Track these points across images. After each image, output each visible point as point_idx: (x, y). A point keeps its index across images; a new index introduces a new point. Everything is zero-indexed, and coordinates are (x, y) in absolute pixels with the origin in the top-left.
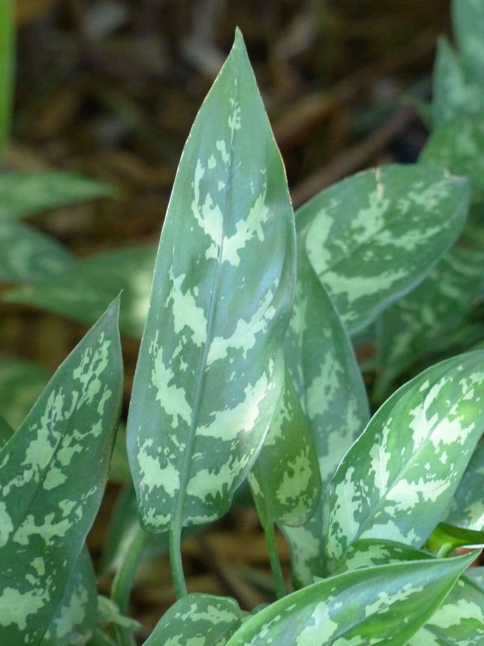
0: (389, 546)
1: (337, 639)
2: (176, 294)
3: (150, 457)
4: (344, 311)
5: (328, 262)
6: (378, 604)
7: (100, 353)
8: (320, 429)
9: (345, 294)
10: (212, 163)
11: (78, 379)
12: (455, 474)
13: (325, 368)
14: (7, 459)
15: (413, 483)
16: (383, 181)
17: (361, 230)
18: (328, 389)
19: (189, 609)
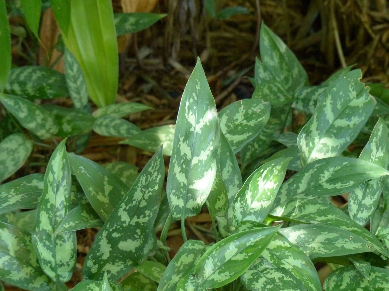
0: (252, 223)
1: (237, 254)
2: (181, 143)
3: (174, 196)
4: (233, 146)
5: (226, 131)
6: (250, 242)
7: (157, 163)
8: (226, 184)
9: (233, 141)
10: (191, 100)
11: (150, 171)
12: (273, 199)
13: (227, 165)
14: (127, 198)
15: (259, 202)
16: (243, 104)
17: (237, 120)
18: (228, 171)
19: (189, 245)
